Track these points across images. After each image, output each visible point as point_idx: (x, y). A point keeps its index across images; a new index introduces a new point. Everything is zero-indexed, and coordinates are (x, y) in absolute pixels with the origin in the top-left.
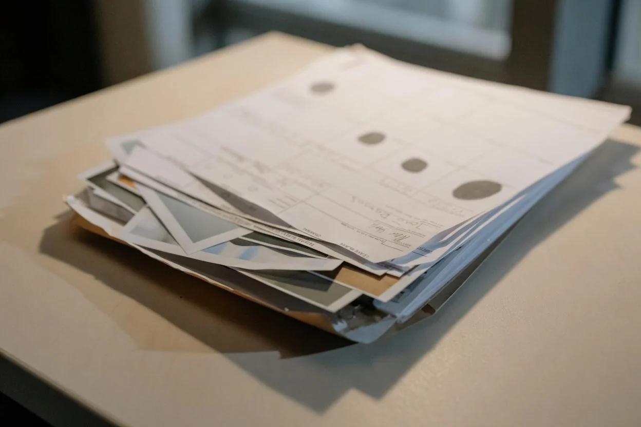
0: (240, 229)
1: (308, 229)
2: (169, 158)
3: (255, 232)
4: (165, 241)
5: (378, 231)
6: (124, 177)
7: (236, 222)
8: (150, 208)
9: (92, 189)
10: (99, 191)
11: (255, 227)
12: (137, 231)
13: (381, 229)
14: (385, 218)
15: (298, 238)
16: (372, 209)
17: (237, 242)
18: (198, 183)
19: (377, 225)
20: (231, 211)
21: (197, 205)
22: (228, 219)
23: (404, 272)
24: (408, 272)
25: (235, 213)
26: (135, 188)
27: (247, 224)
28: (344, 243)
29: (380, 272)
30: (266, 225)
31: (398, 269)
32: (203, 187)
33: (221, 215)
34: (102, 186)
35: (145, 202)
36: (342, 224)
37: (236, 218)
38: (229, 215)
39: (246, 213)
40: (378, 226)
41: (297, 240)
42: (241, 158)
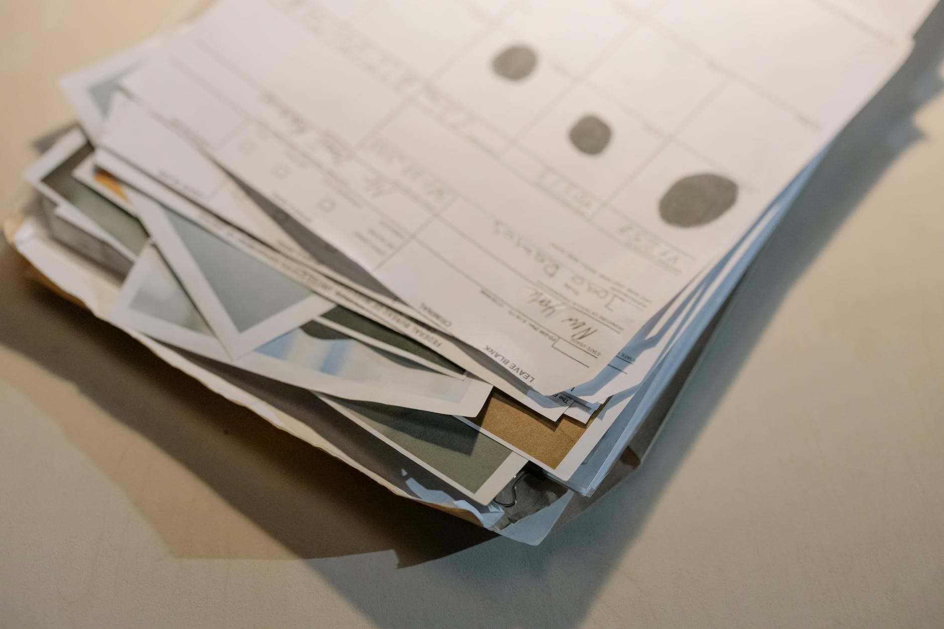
0: (314, 299)
1: (429, 305)
2: (175, 125)
3: (340, 307)
4: (191, 325)
5: (544, 311)
6: (102, 173)
7: (305, 280)
8: (155, 246)
9: (54, 205)
10: (65, 210)
11: (338, 294)
12: (143, 302)
13: (546, 306)
14: (552, 275)
15: (413, 325)
16: (528, 251)
17: (313, 329)
18: (231, 186)
19: (541, 294)
20: (293, 255)
21: (235, 238)
22: (291, 274)
23: (592, 412)
24: (598, 412)
25: (300, 258)
26: (125, 198)
27: (325, 287)
28: (492, 347)
29: (553, 414)
30: (356, 292)
31: (583, 405)
32: (241, 194)
33: (279, 264)
34: (68, 197)
35: (147, 234)
36: (483, 292)
37: (305, 273)
38: (293, 265)
39: (321, 261)
40: (542, 298)
41: (411, 331)
42: (299, 124)
